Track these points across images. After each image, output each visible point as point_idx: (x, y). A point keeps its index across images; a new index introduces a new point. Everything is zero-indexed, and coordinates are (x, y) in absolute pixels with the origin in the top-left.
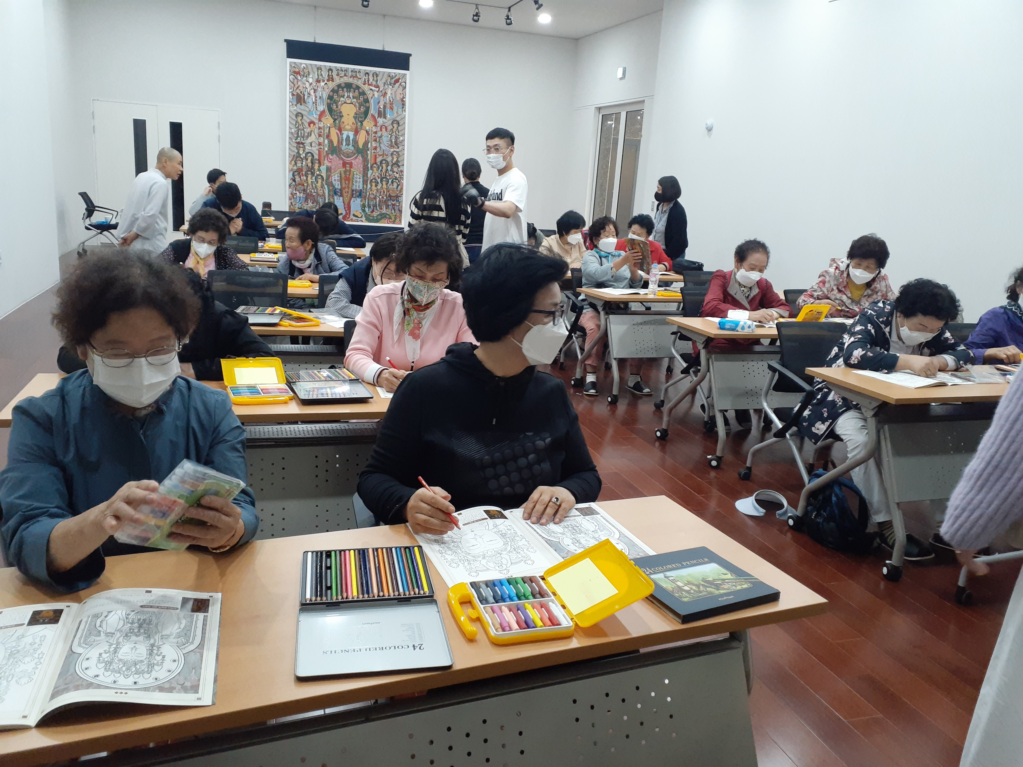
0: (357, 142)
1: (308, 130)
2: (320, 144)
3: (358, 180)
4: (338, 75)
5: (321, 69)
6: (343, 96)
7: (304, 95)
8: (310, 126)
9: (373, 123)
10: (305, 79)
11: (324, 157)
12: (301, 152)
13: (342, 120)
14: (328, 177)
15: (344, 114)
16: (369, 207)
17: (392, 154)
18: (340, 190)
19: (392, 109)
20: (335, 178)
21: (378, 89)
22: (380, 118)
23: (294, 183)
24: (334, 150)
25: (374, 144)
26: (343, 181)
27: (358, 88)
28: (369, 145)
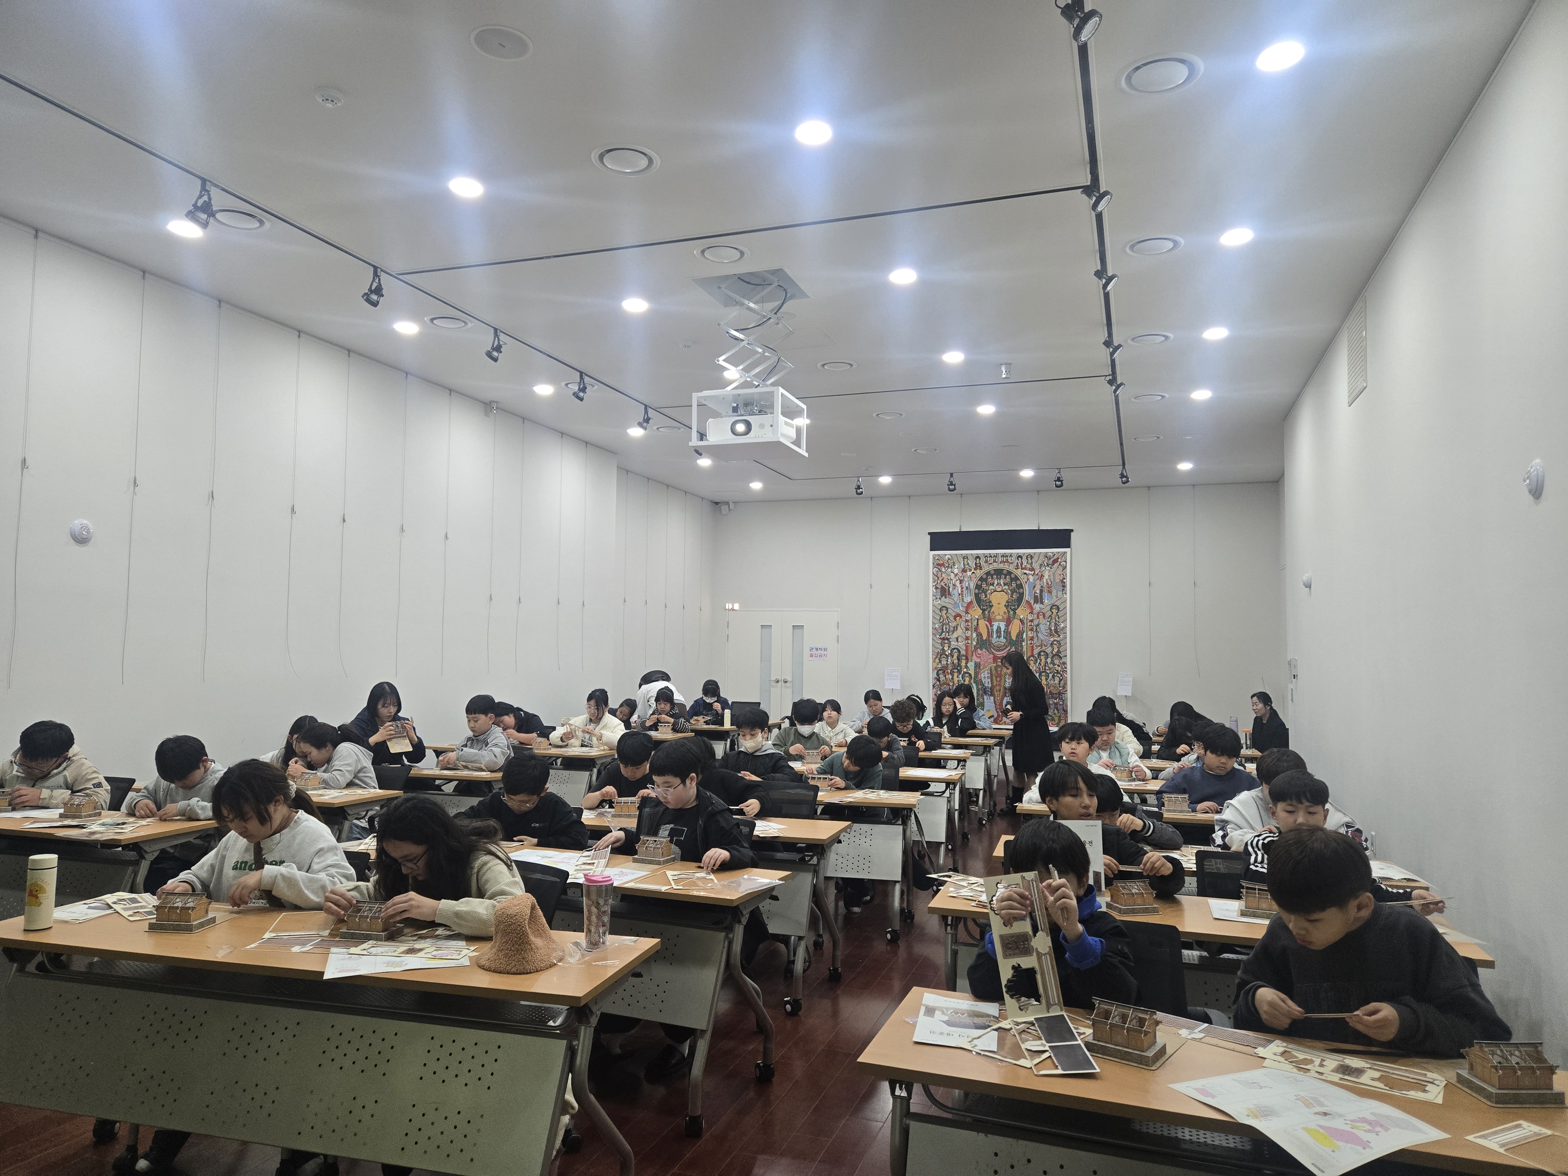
0: (1010, 633)
1: (953, 624)
2: (967, 638)
4: (986, 562)
5: (967, 558)
6: (993, 584)
7: (949, 587)
8: (956, 620)
9: (1029, 611)
10: (949, 570)
11: (972, 652)
12: (946, 648)
13: (992, 611)
14: (977, 674)
15: (994, 603)
17: (1052, 644)
18: (991, 689)
19: (1050, 592)
20: (985, 676)
21: (1033, 572)
22: (1037, 603)
23: (938, 683)
24: (983, 644)
25: (1030, 634)
26: (994, 678)
27: (1009, 573)
28: (1024, 636)
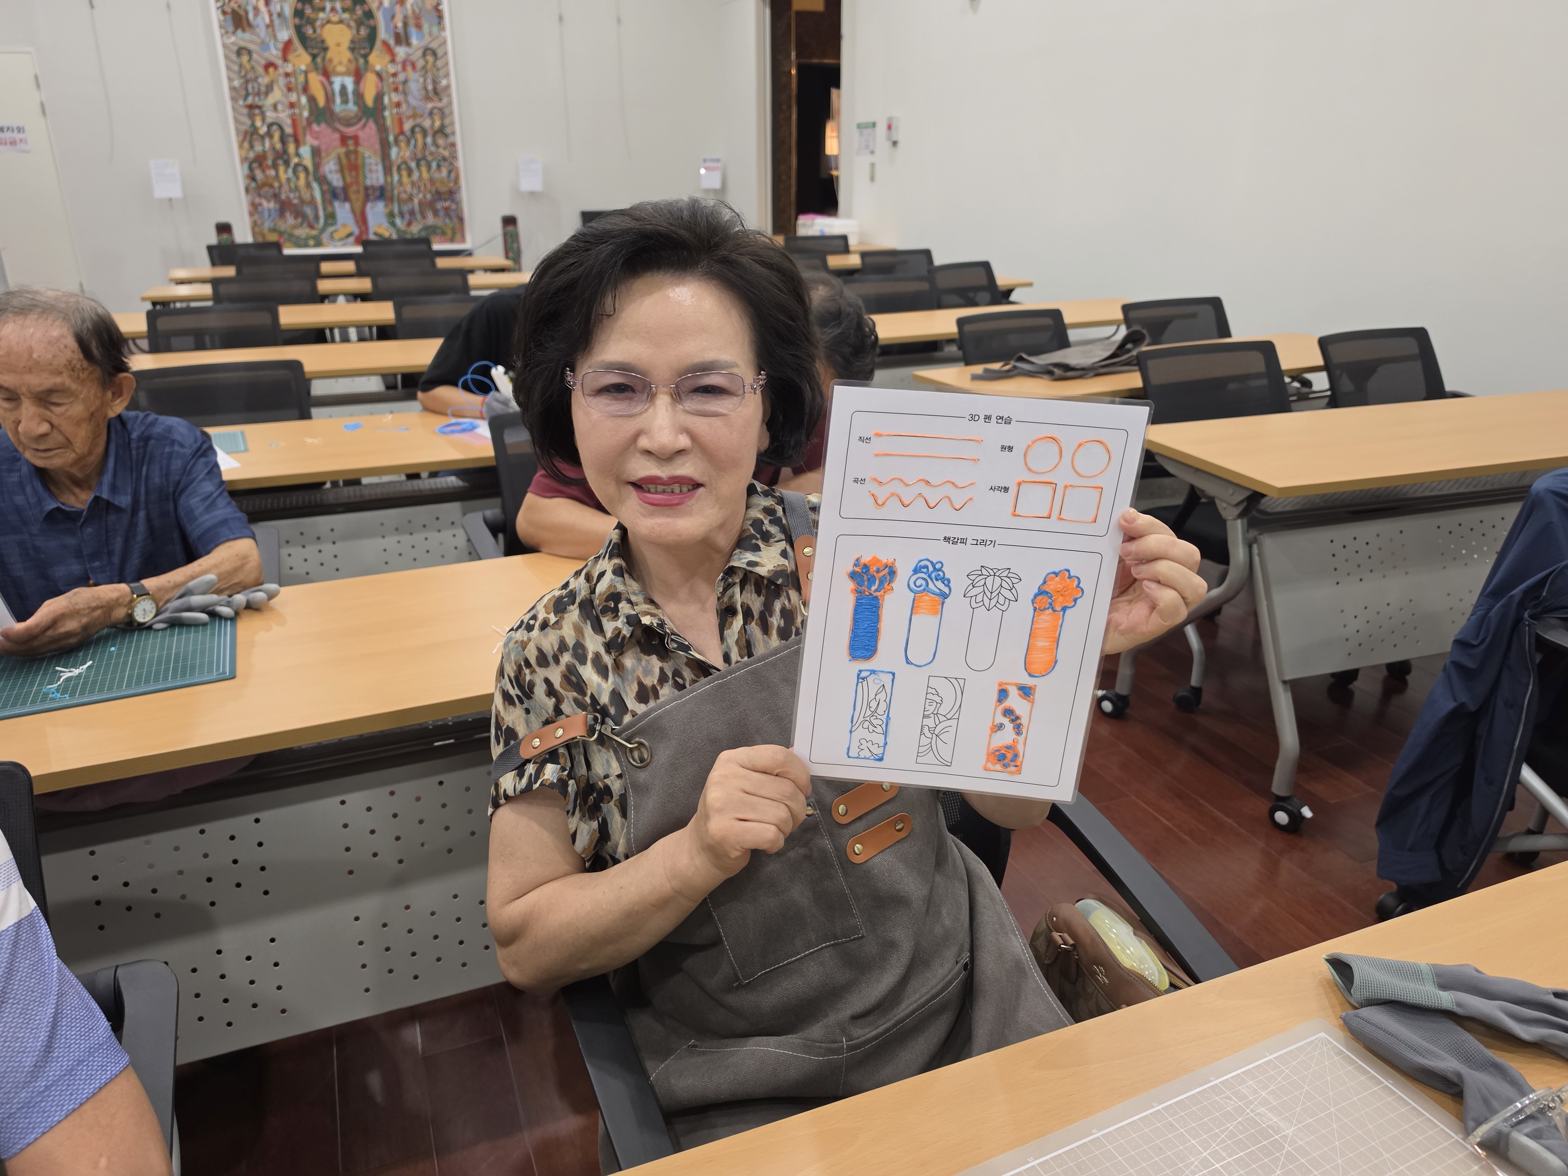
0: (363, 96)
1: (264, 80)
3: (374, 168)
6: (323, 9)
7: (247, 13)
8: (267, 73)
9: (388, 58)
11: (304, 130)
12: (258, 123)
13: (328, 56)
14: (317, 166)
15: (330, 42)
16: (402, 215)
17: (431, 114)
18: (343, 189)
19: (419, 26)
20: (330, 168)
22: (400, 45)
23: (253, 185)
24: (321, 114)
25: (395, 98)
26: (347, 173)
28: (386, 100)
